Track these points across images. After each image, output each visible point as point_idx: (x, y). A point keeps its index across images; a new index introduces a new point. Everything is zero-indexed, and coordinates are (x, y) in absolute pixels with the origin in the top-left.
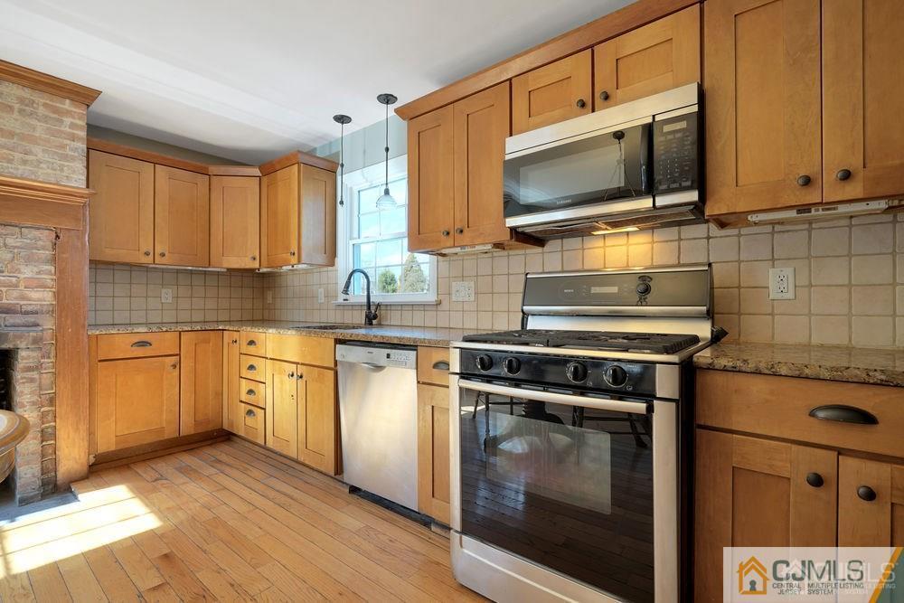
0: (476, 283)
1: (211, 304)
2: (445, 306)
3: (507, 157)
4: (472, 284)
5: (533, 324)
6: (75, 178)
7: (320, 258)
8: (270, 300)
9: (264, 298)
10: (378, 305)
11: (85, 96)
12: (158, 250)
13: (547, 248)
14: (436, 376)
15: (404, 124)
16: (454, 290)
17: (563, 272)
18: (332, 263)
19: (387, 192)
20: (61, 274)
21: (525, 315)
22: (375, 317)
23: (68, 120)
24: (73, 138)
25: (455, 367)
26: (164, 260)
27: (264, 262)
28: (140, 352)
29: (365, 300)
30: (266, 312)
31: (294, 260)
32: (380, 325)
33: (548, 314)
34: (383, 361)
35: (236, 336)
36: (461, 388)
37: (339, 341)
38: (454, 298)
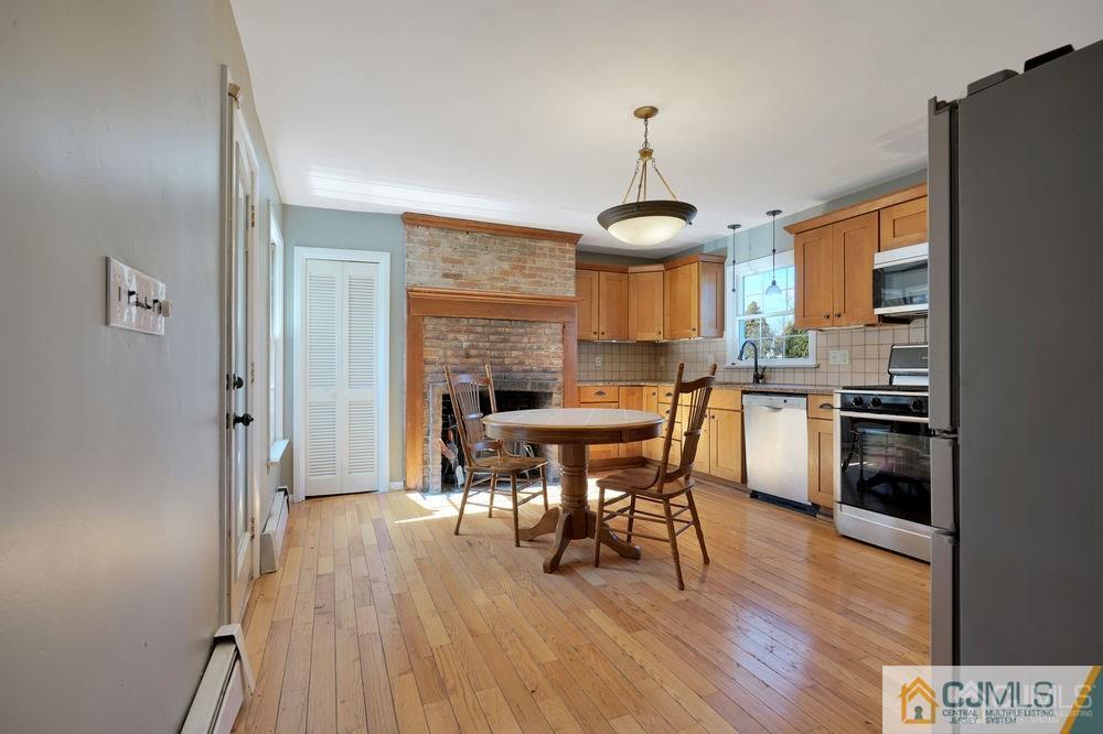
0: (851, 352)
1: (623, 368)
2: (823, 368)
3: (876, 267)
4: (847, 352)
5: (897, 381)
6: (570, 292)
7: (712, 331)
8: (662, 364)
9: (656, 362)
10: (764, 369)
11: (573, 238)
12: (601, 331)
13: (912, 325)
14: (823, 413)
15: (791, 238)
16: (831, 358)
17: (909, 344)
18: (721, 335)
19: (774, 283)
20: (565, 349)
21: (892, 376)
22: (762, 377)
23: (568, 255)
24: (570, 266)
25: (838, 404)
26: (605, 337)
27: (667, 336)
28: (599, 399)
29: (753, 364)
30: (659, 374)
31: (694, 334)
32: (764, 383)
33: (910, 374)
34: (782, 404)
35: (655, 390)
36: (841, 417)
37: (744, 392)
38: (831, 363)
